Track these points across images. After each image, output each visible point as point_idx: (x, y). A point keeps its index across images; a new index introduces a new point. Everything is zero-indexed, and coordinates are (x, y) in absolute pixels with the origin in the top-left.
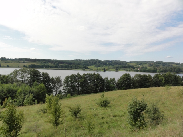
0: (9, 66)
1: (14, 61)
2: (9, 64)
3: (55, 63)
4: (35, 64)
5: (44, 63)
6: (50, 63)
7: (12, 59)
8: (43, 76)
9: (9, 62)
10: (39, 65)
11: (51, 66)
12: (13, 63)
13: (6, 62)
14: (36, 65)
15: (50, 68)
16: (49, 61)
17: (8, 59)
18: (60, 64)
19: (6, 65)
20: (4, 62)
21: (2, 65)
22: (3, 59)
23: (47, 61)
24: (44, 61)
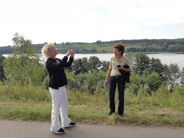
1: (110, 44)
2: (105, 49)
3: (161, 45)
4: (135, 47)
6: (154, 45)
7: (108, 42)
9: (105, 46)
12: (109, 47)
13: (101, 47)
16: (153, 41)
17: (104, 43)
18: (170, 45)
19: (102, 50)
20: (100, 46)
21: (98, 50)
22: (99, 43)
23: (151, 42)
24: (147, 42)
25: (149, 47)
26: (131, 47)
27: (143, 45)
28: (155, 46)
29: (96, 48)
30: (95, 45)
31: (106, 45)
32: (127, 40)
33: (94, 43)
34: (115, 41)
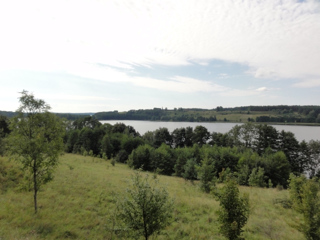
0: (227, 119)
1: (233, 112)
2: (228, 117)
3: (307, 113)
4: (268, 115)
5: (284, 112)
6: (296, 114)
7: (231, 108)
8: (282, 138)
9: (227, 114)
10: (275, 117)
11: (299, 118)
12: (232, 115)
13: (223, 114)
14: (269, 117)
15: (297, 122)
16: (295, 108)
17: (226, 109)
19: (223, 119)
20: (221, 114)
21: (217, 119)
22: (219, 109)
23: (291, 109)
24: (285, 110)
25: (288, 116)
26: (262, 115)
27: (280, 113)
28: (298, 115)
29: (215, 116)
30: (215, 112)
31: (228, 112)
32: (258, 107)
33: (213, 110)
34: (242, 107)
